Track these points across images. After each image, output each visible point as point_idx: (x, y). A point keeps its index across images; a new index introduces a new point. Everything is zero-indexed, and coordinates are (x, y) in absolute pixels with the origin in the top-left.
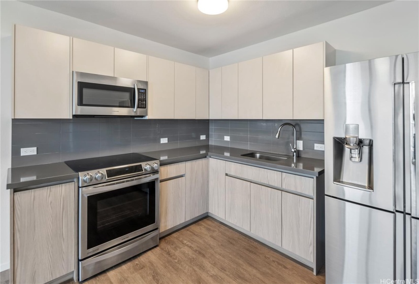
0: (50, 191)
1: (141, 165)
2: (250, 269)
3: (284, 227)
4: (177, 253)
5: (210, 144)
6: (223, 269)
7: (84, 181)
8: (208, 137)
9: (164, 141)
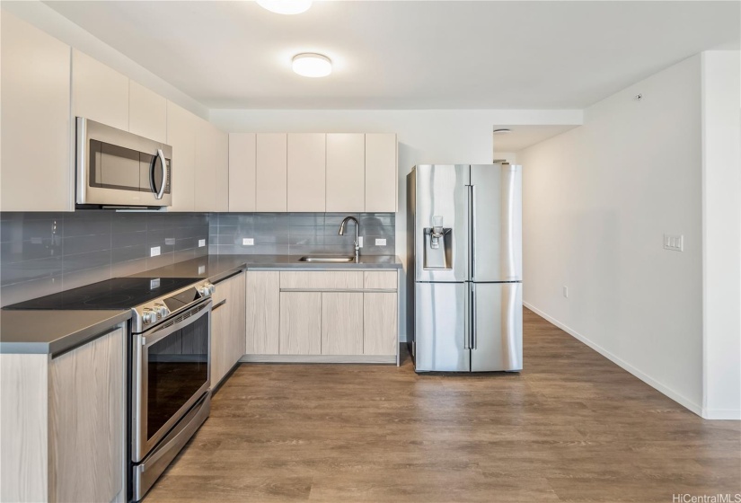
0: (96, 349)
1: (194, 288)
2: (345, 386)
3: (366, 331)
4: (247, 410)
5: (210, 253)
6: (320, 398)
7: (145, 322)
8: (207, 243)
9: (155, 251)
